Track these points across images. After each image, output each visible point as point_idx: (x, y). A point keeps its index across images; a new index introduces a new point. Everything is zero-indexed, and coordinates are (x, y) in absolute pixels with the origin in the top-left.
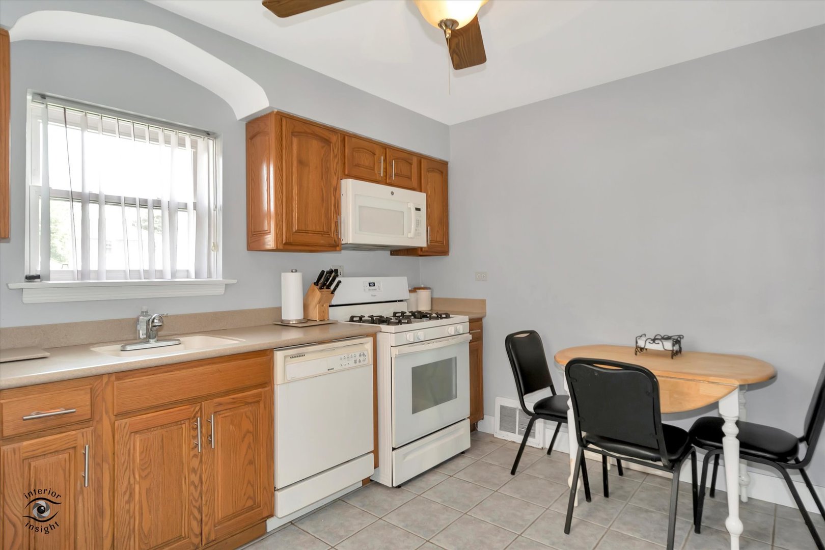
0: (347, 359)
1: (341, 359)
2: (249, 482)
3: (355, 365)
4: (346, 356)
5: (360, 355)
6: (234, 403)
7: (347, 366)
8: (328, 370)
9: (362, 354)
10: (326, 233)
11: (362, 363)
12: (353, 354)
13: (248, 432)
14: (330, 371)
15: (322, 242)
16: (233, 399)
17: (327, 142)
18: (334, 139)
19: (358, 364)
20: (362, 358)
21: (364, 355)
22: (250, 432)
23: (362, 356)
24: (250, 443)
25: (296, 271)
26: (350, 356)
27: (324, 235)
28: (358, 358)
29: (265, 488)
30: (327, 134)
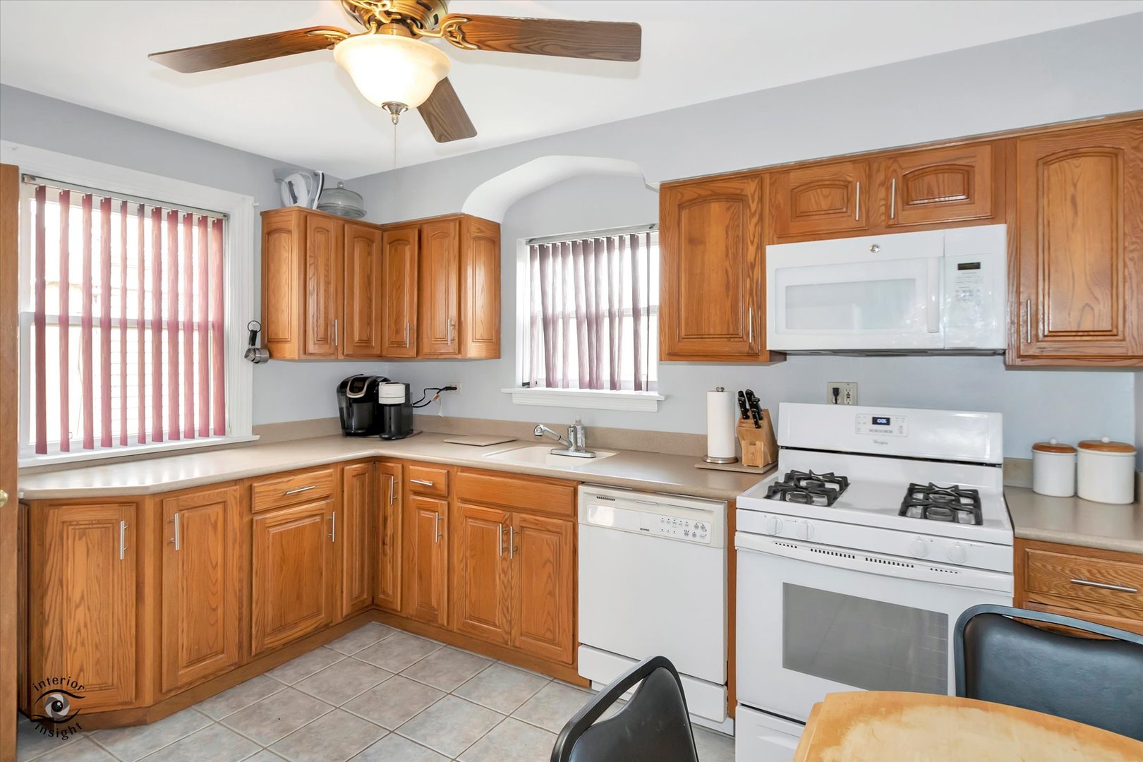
0: (672, 525)
1: (663, 522)
2: (549, 613)
3: (685, 537)
4: (672, 520)
5: (696, 527)
6: (537, 524)
7: (671, 535)
8: (641, 529)
9: (700, 525)
10: (732, 336)
11: (698, 539)
12: (684, 522)
13: (548, 560)
14: (642, 531)
15: (726, 349)
16: (536, 520)
17: (737, 198)
18: (751, 188)
19: (690, 537)
20: (699, 532)
21: (703, 527)
22: (551, 563)
23: (699, 528)
24: (550, 573)
25: (723, 390)
26: (678, 521)
27: (732, 339)
28: (691, 529)
29: (564, 631)
30: (734, 186)
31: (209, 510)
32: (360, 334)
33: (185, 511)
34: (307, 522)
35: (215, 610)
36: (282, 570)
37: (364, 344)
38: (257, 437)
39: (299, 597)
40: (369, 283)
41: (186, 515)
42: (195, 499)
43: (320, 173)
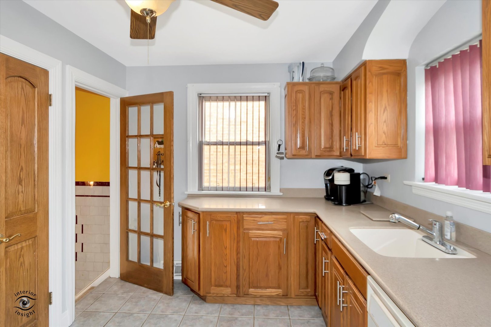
31: (224, 223)
32: (325, 144)
33: (214, 221)
34: (272, 239)
35: (226, 267)
36: (258, 260)
37: (328, 150)
38: (281, 194)
39: (267, 275)
40: (331, 115)
41: (214, 223)
42: (217, 217)
43: (302, 62)
